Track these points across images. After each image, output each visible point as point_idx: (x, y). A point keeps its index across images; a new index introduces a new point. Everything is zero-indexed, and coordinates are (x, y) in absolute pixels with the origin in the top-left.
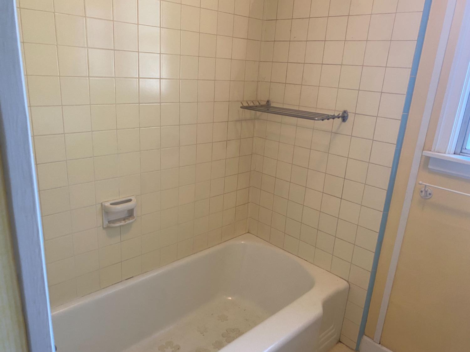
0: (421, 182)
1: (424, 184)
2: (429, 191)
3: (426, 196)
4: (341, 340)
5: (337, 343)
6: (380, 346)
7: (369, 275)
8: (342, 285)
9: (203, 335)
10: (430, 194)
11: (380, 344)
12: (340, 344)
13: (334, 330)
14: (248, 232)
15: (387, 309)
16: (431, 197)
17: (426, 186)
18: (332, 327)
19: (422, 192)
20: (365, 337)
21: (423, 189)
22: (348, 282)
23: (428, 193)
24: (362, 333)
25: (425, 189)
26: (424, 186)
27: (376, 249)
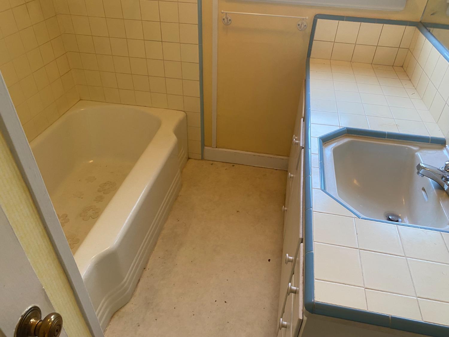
0: (223, 11)
1: (225, 13)
2: (229, 18)
3: (228, 22)
4: (189, 157)
5: (188, 160)
6: (217, 149)
7: (199, 100)
8: (181, 115)
9: (82, 198)
10: (230, 20)
11: (216, 147)
12: (190, 160)
13: (184, 151)
14: (81, 100)
15: (217, 122)
16: (231, 23)
17: (226, 13)
18: (182, 149)
19: (224, 19)
20: (206, 148)
21: (224, 17)
22: (184, 111)
23: (229, 19)
24: (203, 145)
25: (226, 17)
26: (225, 14)
27: (200, 78)
